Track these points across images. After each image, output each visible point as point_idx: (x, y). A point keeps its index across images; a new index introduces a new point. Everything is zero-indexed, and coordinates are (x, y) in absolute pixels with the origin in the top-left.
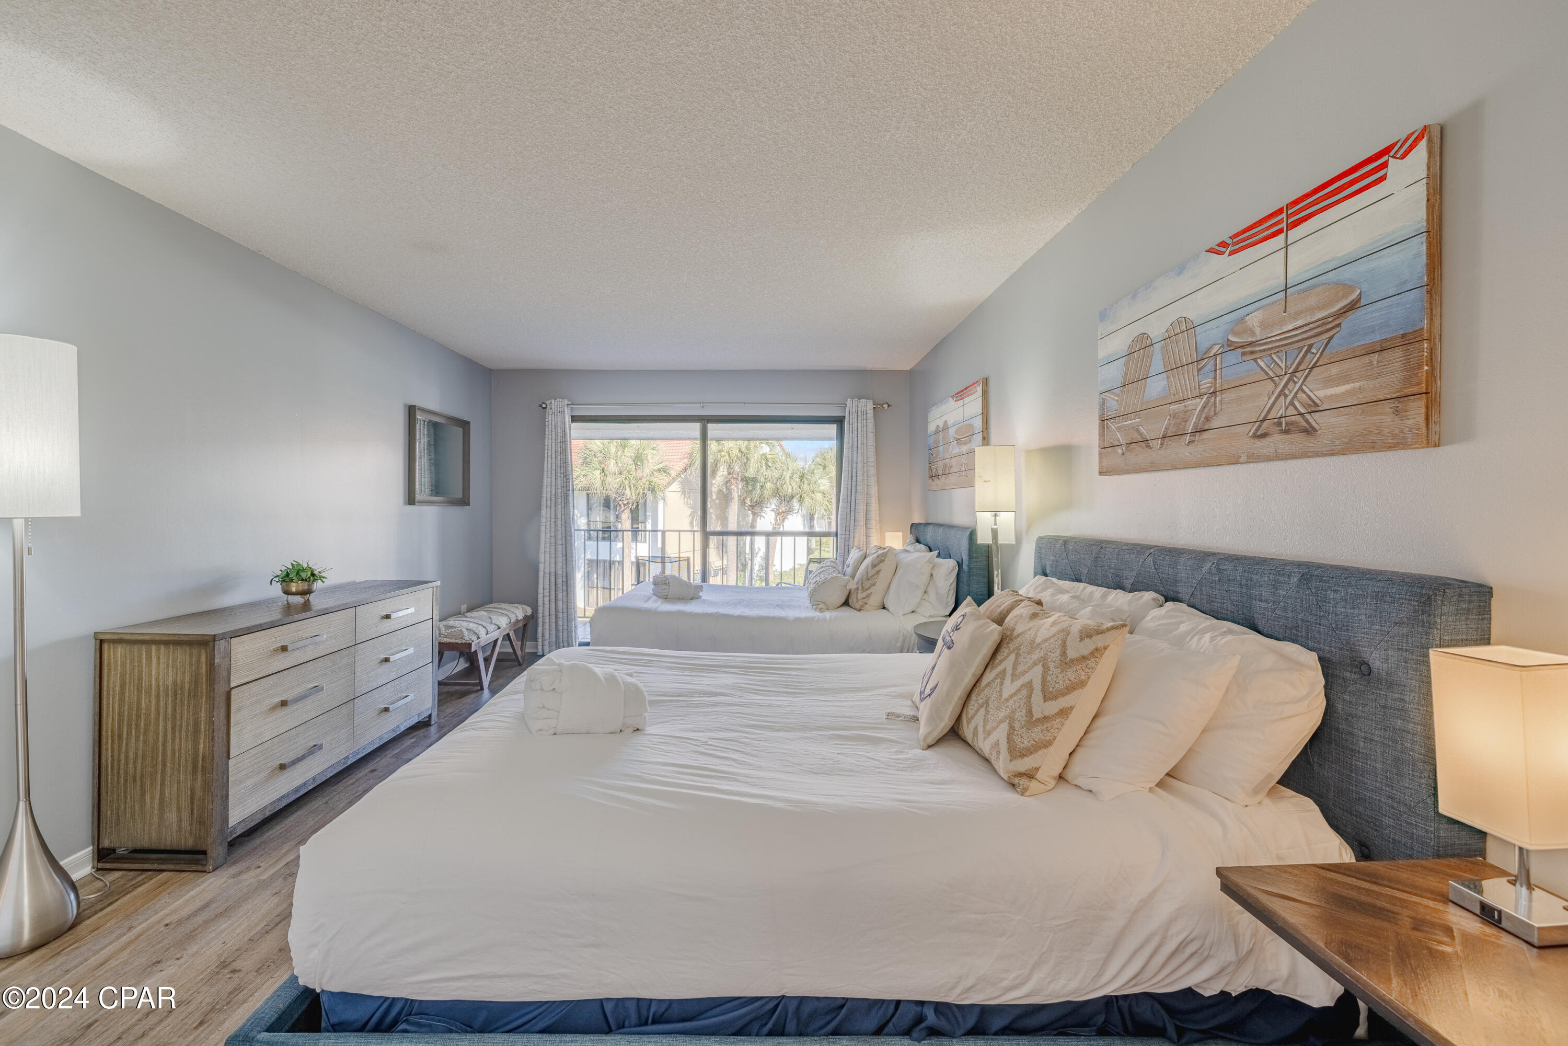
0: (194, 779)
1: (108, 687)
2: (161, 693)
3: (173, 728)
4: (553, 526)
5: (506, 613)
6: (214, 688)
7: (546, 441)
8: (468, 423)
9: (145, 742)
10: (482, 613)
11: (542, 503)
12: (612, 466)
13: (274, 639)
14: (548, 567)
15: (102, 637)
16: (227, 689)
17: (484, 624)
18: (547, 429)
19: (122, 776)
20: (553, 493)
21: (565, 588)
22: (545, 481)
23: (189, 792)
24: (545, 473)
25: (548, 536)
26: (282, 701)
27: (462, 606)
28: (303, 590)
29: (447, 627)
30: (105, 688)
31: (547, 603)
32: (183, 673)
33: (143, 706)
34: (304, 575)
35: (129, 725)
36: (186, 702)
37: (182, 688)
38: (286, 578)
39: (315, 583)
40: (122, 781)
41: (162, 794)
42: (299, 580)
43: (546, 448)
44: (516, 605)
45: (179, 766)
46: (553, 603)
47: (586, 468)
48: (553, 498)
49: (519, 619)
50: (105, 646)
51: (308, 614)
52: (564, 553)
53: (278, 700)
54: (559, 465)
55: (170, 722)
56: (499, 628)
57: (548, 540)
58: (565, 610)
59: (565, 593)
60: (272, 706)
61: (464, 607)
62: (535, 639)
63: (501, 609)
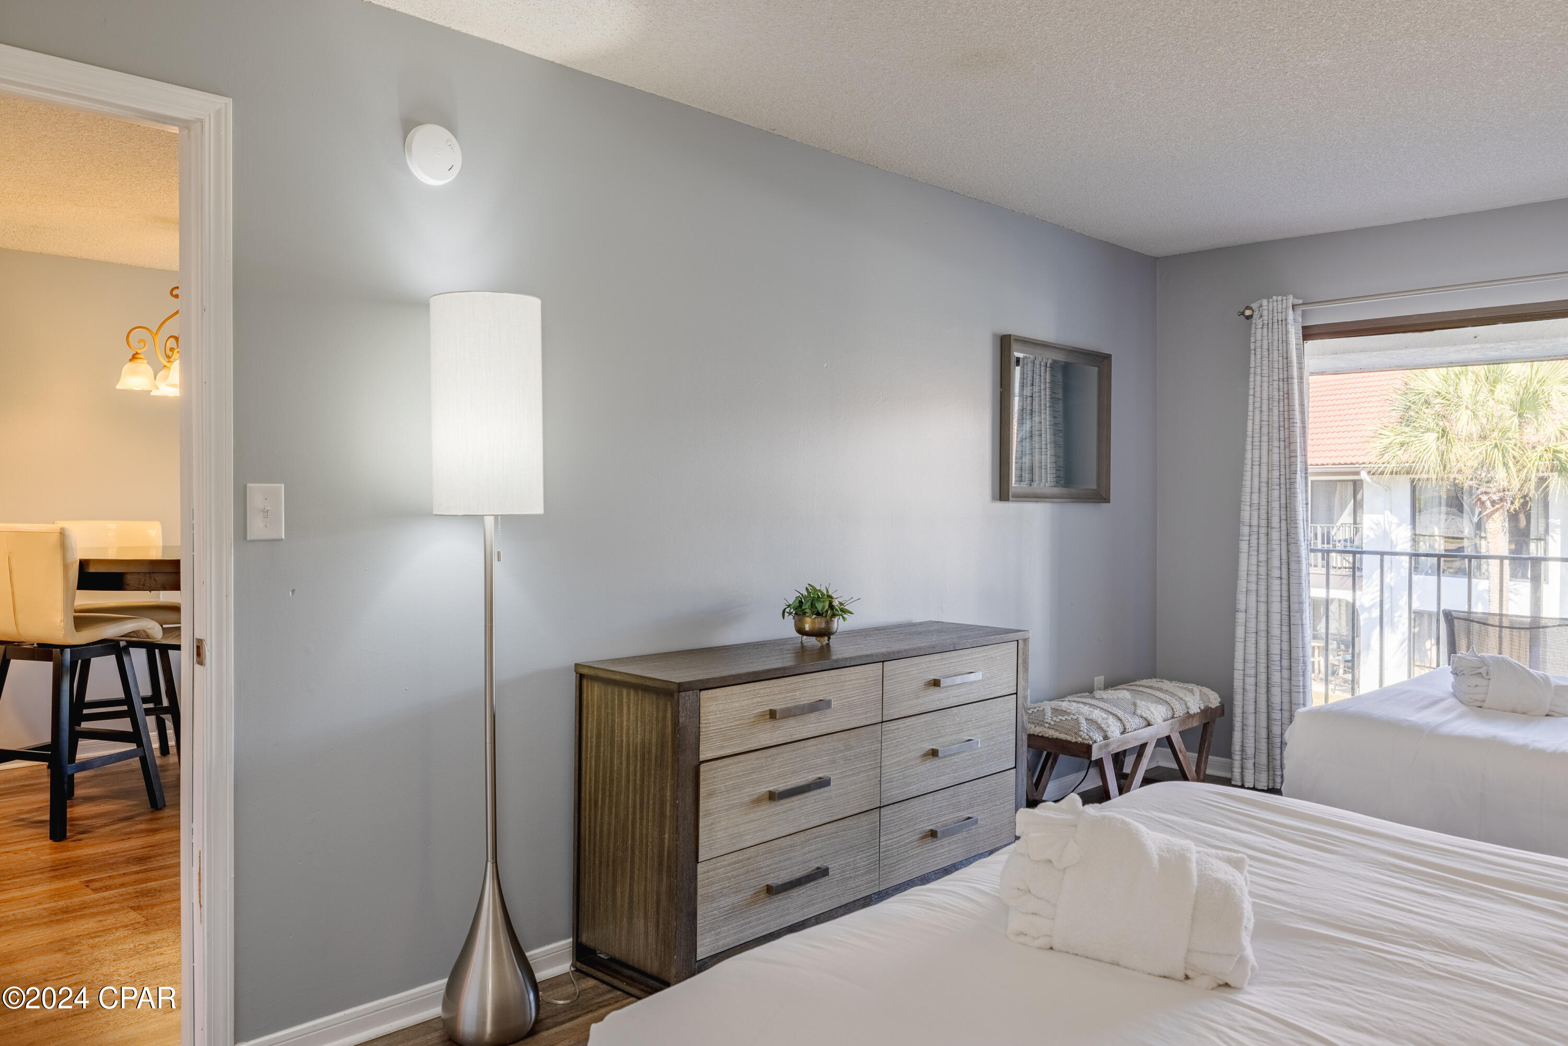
0: (660, 881)
1: (587, 736)
2: (631, 754)
3: (642, 804)
4: (1263, 541)
5: (1168, 698)
6: (678, 758)
7: (1252, 379)
8: (1108, 357)
9: (617, 815)
10: (1123, 694)
11: (1243, 499)
12: (1463, 423)
13: (759, 699)
14: (1254, 621)
15: (584, 671)
16: (695, 763)
17: (1120, 714)
18: (1252, 356)
19: (597, 855)
20: (1264, 479)
21: (1285, 663)
22: (1249, 455)
23: (655, 897)
24: (1249, 440)
25: (1254, 560)
26: (770, 792)
27: (1096, 678)
28: (820, 629)
29: (1055, 711)
30: (584, 737)
31: (1250, 688)
32: (651, 732)
33: (615, 768)
34: (819, 606)
35: (604, 790)
36: (653, 772)
37: (650, 752)
38: (799, 609)
39: (836, 620)
40: (597, 862)
41: (631, 890)
42: (813, 614)
43: (1251, 392)
44: (1190, 686)
45: (647, 858)
46: (1263, 690)
47: (1407, 429)
48: (1264, 489)
49: (1192, 712)
50: (585, 682)
51: (826, 664)
52: (1285, 594)
53: (764, 789)
54: (1276, 425)
55: (638, 796)
56: (1149, 725)
57: (1254, 568)
58: (1286, 706)
59: (1286, 673)
60: (755, 797)
61: (1099, 680)
62: (1227, 753)
63: (1160, 689)
